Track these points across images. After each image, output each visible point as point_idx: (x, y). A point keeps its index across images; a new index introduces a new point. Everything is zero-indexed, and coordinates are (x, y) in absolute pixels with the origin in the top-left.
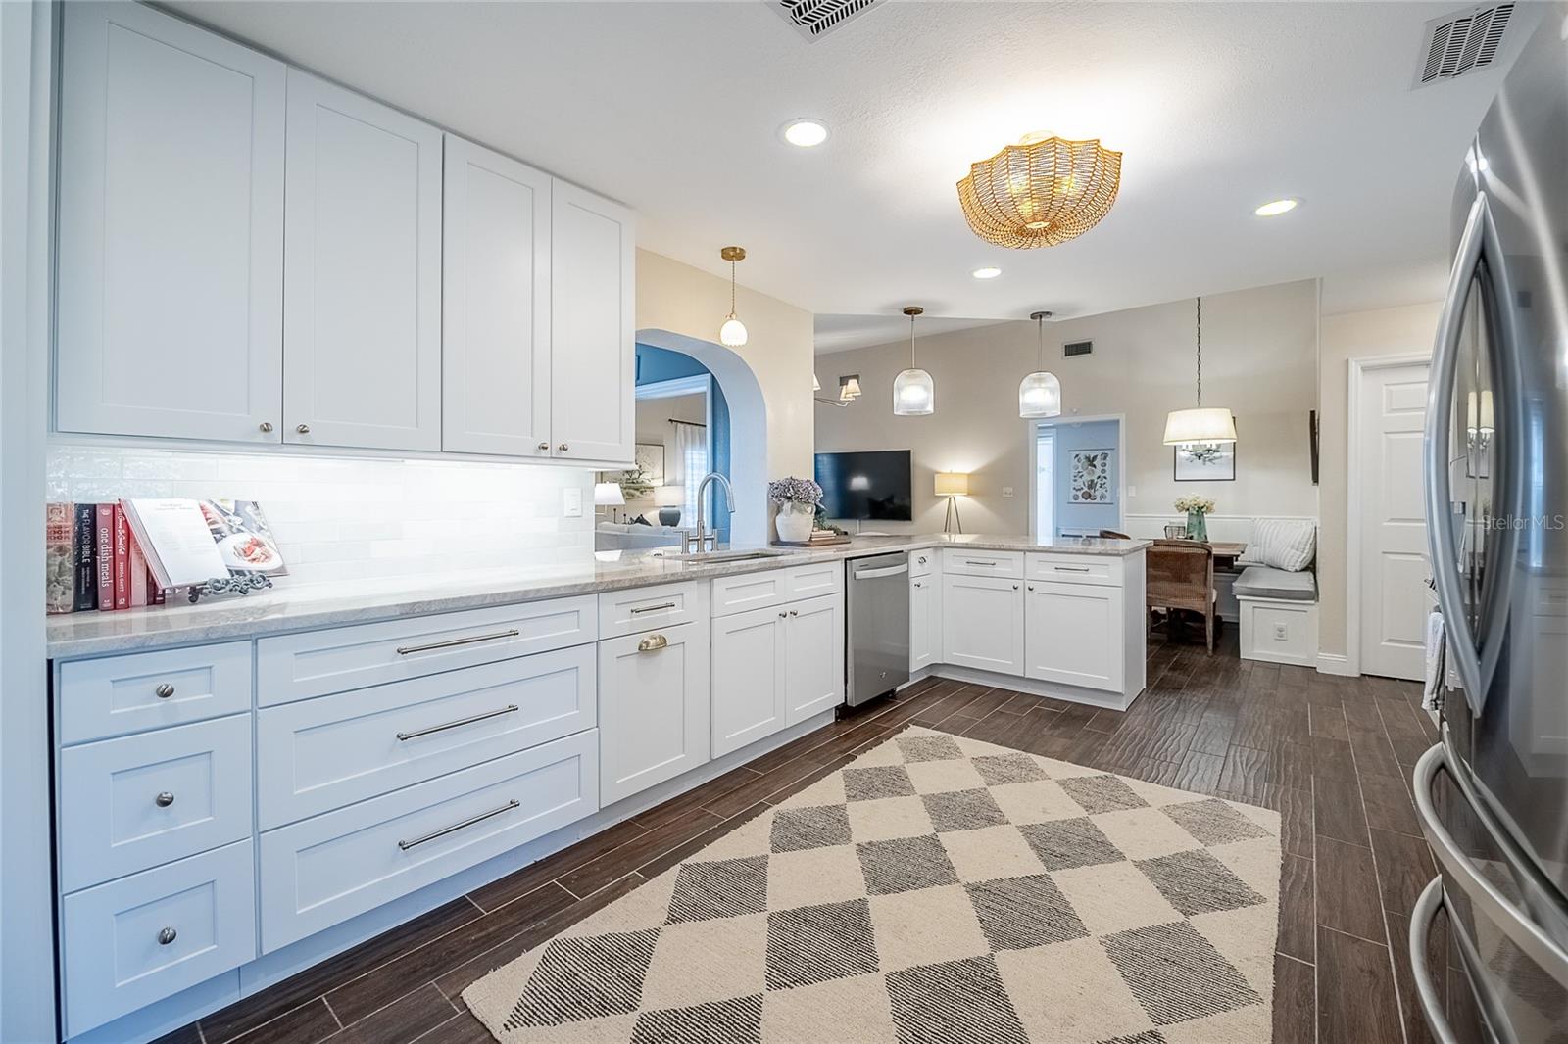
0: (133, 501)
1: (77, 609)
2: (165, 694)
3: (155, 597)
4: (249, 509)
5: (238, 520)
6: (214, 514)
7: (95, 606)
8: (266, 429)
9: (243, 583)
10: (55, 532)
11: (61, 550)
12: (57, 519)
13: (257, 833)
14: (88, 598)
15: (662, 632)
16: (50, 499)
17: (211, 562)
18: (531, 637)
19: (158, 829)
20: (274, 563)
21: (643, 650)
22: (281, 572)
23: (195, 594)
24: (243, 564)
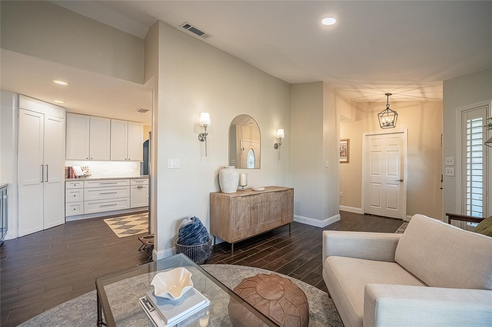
0: (74, 167)
1: (68, 178)
2: (75, 185)
3: (76, 177)
4: (87, 168)
5: (85, 169)
6: (82, 168)
7: (69, 178)
8: (87, 158)
9: (85, 176)
10: (66, 170)
11: (66, 172)
12: (66, 168)
13: (84, 201)
14: (69, 177)
15: (142, 185)
16: (65, 166)
17: (82, 173)
18: (118, 184)
19: (74, 198)
20: (89, 174)
21: (139, 187)
22: (90, 175)
23: (80, 177)
24: (85, 174)
